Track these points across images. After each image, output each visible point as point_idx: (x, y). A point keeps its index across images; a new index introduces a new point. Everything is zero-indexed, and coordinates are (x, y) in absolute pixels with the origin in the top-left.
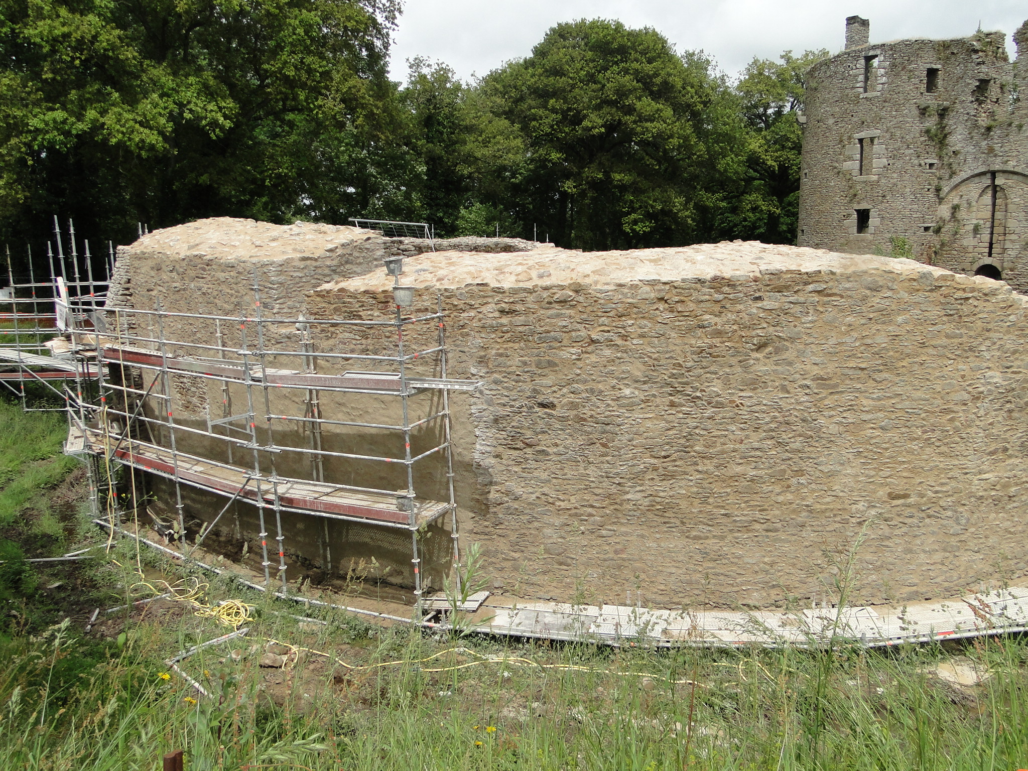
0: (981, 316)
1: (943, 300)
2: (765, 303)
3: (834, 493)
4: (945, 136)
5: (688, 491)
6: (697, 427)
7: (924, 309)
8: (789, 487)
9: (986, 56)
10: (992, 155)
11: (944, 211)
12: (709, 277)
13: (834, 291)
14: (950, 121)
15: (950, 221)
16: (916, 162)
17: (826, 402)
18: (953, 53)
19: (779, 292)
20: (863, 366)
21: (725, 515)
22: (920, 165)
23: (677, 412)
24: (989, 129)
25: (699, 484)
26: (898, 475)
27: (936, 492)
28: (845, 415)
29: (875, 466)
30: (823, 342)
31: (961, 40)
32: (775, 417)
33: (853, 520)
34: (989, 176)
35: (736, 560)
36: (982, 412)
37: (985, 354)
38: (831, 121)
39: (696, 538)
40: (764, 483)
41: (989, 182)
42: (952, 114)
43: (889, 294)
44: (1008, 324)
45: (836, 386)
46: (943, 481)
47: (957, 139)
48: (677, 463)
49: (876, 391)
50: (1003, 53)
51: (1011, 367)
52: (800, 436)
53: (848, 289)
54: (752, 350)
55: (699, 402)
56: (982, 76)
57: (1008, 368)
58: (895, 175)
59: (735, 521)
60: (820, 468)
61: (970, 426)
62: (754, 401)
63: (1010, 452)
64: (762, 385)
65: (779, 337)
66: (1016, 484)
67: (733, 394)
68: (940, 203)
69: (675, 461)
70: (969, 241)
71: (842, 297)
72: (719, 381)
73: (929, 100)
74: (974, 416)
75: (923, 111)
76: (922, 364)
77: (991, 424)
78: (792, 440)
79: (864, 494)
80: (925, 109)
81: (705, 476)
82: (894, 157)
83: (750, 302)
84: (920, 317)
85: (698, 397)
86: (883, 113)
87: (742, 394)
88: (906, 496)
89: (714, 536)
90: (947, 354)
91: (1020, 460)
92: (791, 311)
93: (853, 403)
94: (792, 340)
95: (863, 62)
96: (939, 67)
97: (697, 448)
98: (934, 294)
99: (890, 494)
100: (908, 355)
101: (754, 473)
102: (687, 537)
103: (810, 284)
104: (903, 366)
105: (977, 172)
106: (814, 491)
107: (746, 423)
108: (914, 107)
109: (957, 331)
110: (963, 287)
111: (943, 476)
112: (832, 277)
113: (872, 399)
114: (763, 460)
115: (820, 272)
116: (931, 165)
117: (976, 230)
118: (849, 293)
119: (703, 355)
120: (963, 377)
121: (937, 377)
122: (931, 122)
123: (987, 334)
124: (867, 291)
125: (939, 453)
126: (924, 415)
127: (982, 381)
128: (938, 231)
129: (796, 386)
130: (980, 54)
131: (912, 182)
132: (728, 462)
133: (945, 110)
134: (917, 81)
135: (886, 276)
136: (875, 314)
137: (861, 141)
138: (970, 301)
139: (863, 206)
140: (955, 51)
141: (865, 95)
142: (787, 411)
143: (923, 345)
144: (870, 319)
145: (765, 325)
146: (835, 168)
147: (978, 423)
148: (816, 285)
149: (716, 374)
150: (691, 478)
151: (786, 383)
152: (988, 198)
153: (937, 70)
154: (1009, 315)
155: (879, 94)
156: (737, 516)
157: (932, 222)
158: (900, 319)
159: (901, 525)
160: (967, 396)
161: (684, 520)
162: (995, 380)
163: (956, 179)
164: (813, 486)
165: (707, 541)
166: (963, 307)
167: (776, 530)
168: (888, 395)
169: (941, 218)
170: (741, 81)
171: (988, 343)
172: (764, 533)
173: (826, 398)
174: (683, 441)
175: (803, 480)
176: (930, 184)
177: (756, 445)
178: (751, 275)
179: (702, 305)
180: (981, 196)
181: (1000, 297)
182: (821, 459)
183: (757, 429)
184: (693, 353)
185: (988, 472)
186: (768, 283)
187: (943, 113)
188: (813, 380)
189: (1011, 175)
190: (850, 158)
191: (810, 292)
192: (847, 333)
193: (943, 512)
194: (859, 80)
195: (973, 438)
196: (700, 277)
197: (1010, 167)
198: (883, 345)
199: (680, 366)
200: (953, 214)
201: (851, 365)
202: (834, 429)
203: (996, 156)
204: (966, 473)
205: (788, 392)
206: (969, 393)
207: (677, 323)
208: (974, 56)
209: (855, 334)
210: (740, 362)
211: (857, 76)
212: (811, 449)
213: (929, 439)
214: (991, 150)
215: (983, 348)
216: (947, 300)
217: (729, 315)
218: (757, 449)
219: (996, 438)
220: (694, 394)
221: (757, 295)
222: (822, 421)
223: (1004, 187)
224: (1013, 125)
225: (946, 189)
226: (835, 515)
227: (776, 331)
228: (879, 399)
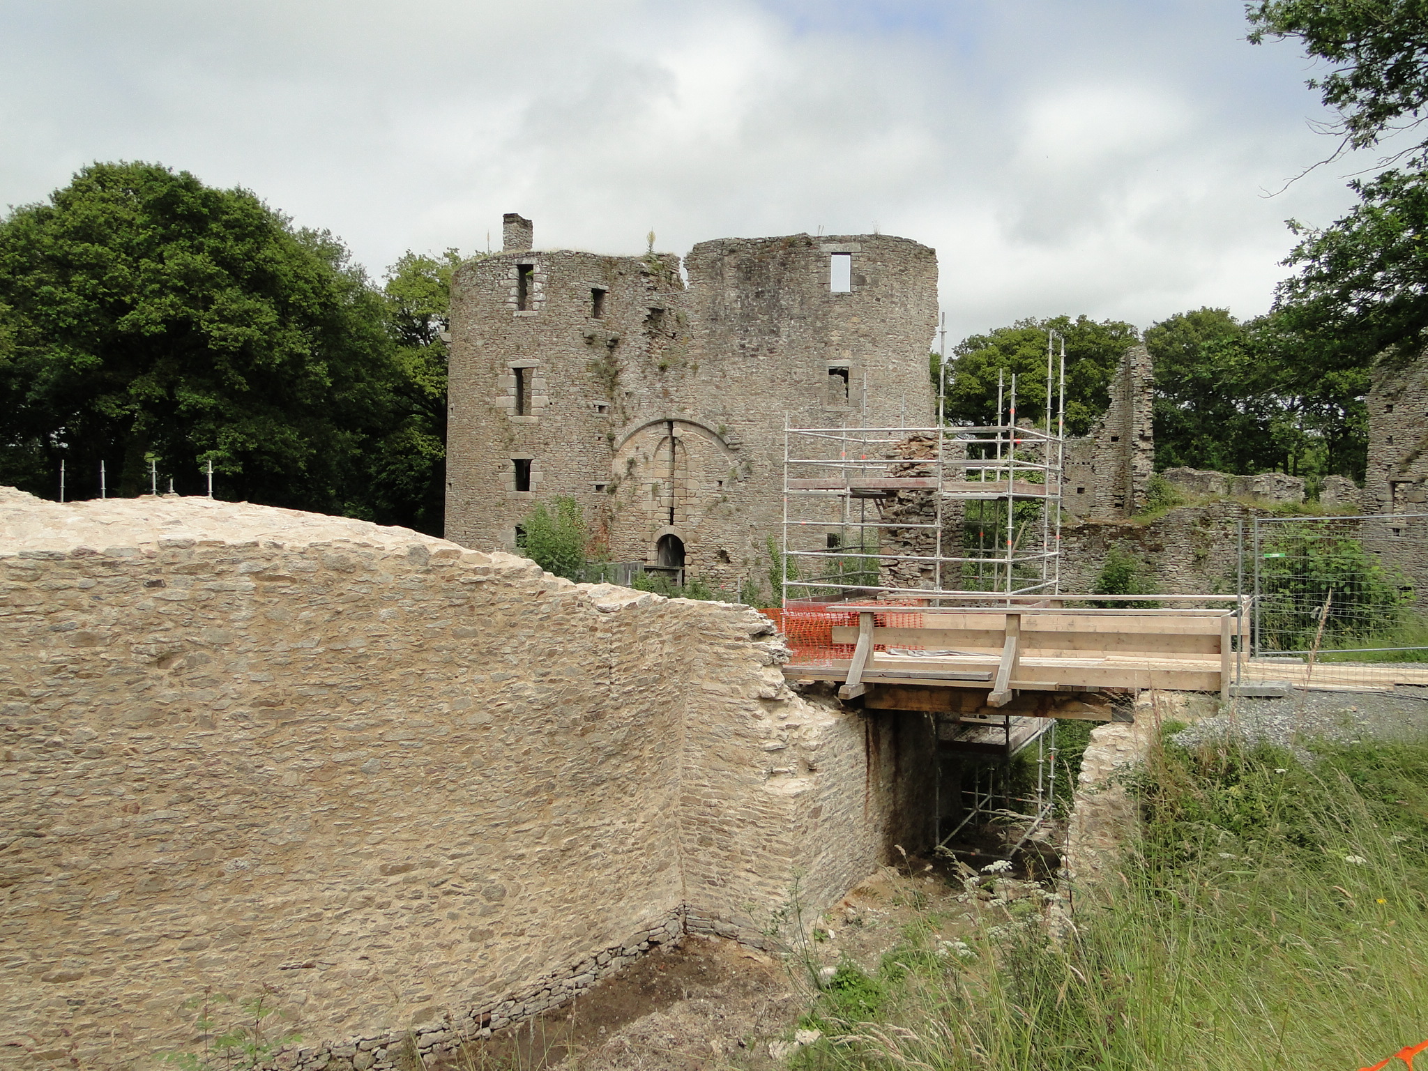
0: (501, 606)
1: (444, 584)
2: (167, 591)
3: (295, 877)
4: (617, 373)
5: (44, 901)
6: (56, 793)
7: (417, 597)
8: (221, 874)
9: (658, 281)
10: (667, 400)
11: (619, 466)
12: (68, 550)
13: (282, 573)
14: (621, 355)
15: (625, 479)
16: (583, 402)
17: (277, 738)
18: (621, 274)
19: (191, 574)
20: (330, 681)
21: (112, 933)
22: (588, 407)
23: (21, 770)
24: (663, 368)
25: (63, 887)
26: (394, 837)
27: (453, 857)
28: (307, 756)
29: (358, 828)
30: (266, 648)
31: (629, 258)
32: (192, 767)
33: (329, 914)
34: (666, 425)
35: (132, 1007)
36: (511, 740)
37: (510, 657)
38: (480, 343)
39: (61, 979)
40: (179, 872)
41: (667, 432)
42: (624, 347)
43: (366, 577)
44: (540, 616)
45: (292, 712)
46: (462, 839)
47: (630, 378)
48: (23, 856)
49: (353, 717)
50: (678, 280)
51: (548, 673)
52: (236, 792)
53: (303, 570)
54: (149, 664)
55: (60, 753)
56: (652, 304)
57: (544, 675)
58: (559, 418)
59: (129, 941)
60: (270, 840)
61: (496, 759)
62: (156, 744)
63: (558, 789)
64: (169, 718)
65: (195, 643)
66: (570, 833)
67: (120, 734)
68: (614, 456)
69: (17, 852)
70: (647, 505)
71: (293, 581)
72: (93, 716)
73: (594, 327)
74: (500, 744)
75: (590, 340)
76: (420, 675)
77: (526, 753)
78: (223, 801)
79: (343, 872)
80: (591, 338)
81: (75, 872)
82: (557, 395)
83: (143, 590)
84: (414, 608)
85: (57, 744)
86: (542, 339)
87: (138, 734)
88: (406, 868)
89: (93, 972)
90: (456, 659)
91: (573, 799)
92: (213, 603)
93: (318, 737)
94: (215, 646)
95: (515, 271)
96: (606, 288)
97: (58, 828)
98: (432, 577)
99: (383, 868)
100: (399, 664)
101: (161, 859)
102: (44, 980)
103: (240, 562)
104: (393, 680)
105: (652, 419)
106: (263, 876)
107: (142, 780)
108: (577, 336)
109: (469, 628)
110: (473, 566)
111: (461, 832)
112: (275, 551)
113: (349, 729)
114: (176, 836)
115: (256, 544)
116: (601, 408)
117: (655, 489)
118: (305, 576)
119: (62, 674)
120: (482, 690)
121: (444, 693)
122: (599, 355)
123: (512, 630)
124: (331, 573)
125: (454, 801)
126: (427, 748)
127: (509, 695)
128: (613, 491)
129: (225, 716)
130: (652, 278)
131: (580, 426)
132: (114, 846)
133: (615, 341)
134: (580, 302)
135: (361, 550)
136: (347, 606)
137: (518, 371)
138: (485, 586)
139: (523, 455)
140: (623, 272)
141: (521, 313)
142: (212, 756)
143: (420, 648)
144: (339, 613)
145: (169, 624)
146: (487, 403)
147: (507, 753)
148: (252, 562)
149: (87, 704)
150: (49, 878)
151: (209, 713)
152: (665, 452)
153: (604, 291)
154: (541, 604)
155: (536, 313)
156: (132, 932)
157: (606, 479)
158: (383, 612)
159: (404, 911)
160: (487, 718)
161: (38, 952)
162: (527, 693)
163: (631, 427)
164: (262, 869)
165: (80, 982)
166: (476, 595)
167: (201, 947)
168: (373, 722)
169: (616, 475)
170: (391, 280)
171: (514, 642)
172: (182, 955)
173: (274, 732)
174: (30, 819)
175: (243, 862)
176: (601, 432)
177: (162, 814)
178: (144, 549)
179: (59, 594)
180: (658, 449)
181: (526, 580)
182: (271, 826)
183: (162, 788)
184: (46, 672)
185: (528, 820)
186: (171, 560)
187: (614, 344)
188: (253, 706)
189: (689, 425)
190: (503, 392)
191: (242, 574)
192: (304, 634)
193: (465, 885)
194: (512, 293)
195: (502, 774)
196: (52, 550)
197: (688, 414)
198: (361, 650)
199: (22, 694)
200: (629, 469)
201: (312, 681)
202: (290, 778)
203: (672, 401)
204: (497, 825)
205: (213, 727)
206: (491, 712)
207: (13, 625)
208: (644, 280)
209: (317, 636)
210: (129, 683)
211: (510, 288)
212: (256, 811)
213: (437, 781)
214: (666, 393)
215: (507, 650)
216: (452, 585)
217: (107, 609)
218: (165, 820)
219: (536, 773)
220: (50, 739)
221: (154, 578)
222: (271, 767)
223: (682, 439)
224: (688, 365)
225: (620, 439)
226: (299, 911)
227: (189, 634)
228: (359, 729)
